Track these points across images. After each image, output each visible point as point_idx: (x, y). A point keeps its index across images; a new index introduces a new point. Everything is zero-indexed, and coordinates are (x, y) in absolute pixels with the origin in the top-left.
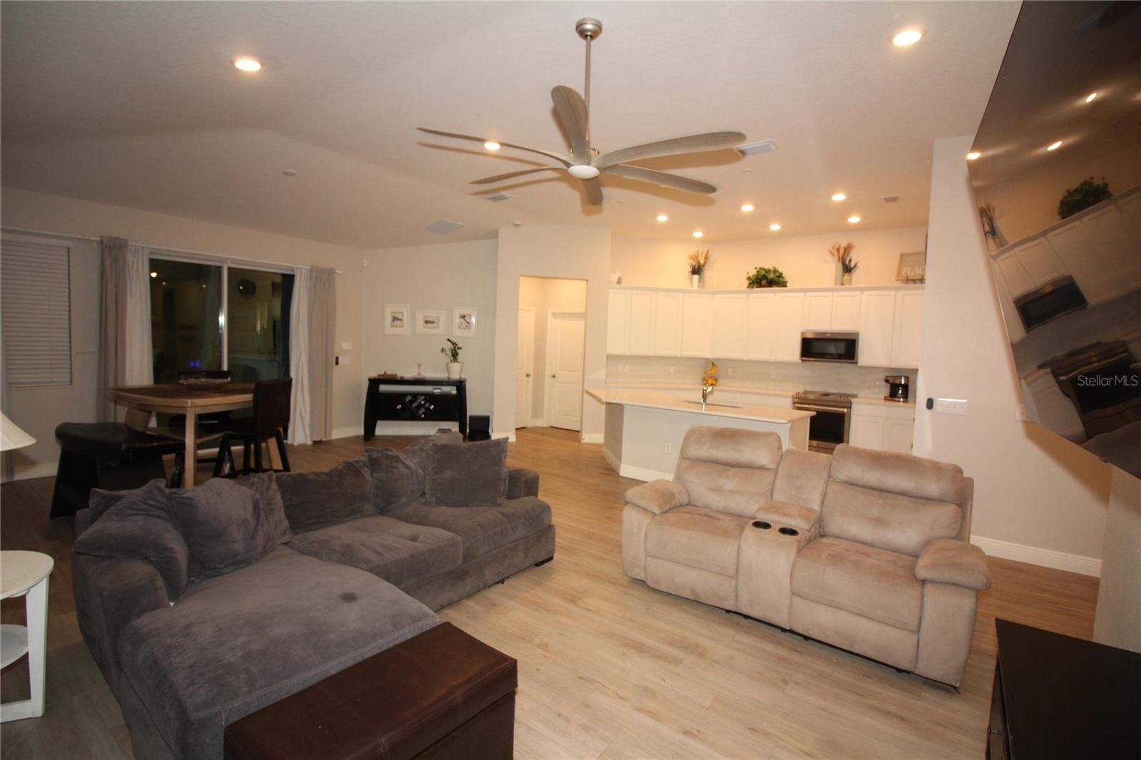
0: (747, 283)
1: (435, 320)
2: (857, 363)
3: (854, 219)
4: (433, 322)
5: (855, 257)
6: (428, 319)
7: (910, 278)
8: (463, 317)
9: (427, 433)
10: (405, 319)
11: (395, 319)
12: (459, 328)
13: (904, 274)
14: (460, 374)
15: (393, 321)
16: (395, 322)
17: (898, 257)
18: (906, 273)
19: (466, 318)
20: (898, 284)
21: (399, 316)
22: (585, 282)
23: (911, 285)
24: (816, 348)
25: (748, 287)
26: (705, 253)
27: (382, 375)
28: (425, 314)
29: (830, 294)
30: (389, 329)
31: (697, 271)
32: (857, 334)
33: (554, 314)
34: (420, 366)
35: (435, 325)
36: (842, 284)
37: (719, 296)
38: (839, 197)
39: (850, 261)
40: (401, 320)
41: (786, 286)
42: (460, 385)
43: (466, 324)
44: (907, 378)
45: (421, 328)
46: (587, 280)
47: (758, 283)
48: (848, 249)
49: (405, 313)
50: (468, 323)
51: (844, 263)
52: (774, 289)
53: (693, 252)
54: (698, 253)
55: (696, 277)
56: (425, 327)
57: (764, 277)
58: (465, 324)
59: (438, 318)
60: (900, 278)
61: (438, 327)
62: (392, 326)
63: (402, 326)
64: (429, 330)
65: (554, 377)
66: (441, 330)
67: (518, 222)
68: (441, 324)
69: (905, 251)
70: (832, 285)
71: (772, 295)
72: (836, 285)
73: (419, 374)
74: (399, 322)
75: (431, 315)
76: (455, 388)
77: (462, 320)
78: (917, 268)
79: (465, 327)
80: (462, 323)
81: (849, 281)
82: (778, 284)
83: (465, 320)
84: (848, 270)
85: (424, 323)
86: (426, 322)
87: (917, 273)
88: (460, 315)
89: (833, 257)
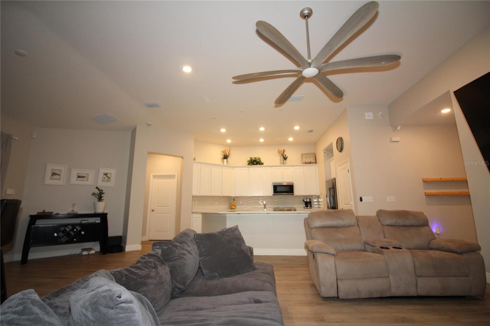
0: (247, 163)
1: (85, 175)
2: (293, 194)
4: (84, 177)
5: (287, 153)
6: (79, 175)
7: (306, 162)
8: (106, 174)
9: (73, 253)
10: (62, 175)
11: (54, 174)
12: (103, 181)
13: (304, 161)
14: (104, 209)
15: (53, 175)
16: (54, 176)
17: (300, 155)
18: (305, 160)
19: (108, 175)
20: (302, 164)
21: (58, 172)
22: (181, 159)
23: (306, 164)
24: (278, 189)
25: (248, 165)
26: (229, 150)
27: (41, 213)
28: (78, 172)
29: (281, 168)
30: (48, 181)
31: (226, 157)
32: (293, 183)
33: (154, 176)
34: (74, 205)
35: (85, 179)
36: (283, 164)
37: (236, 168)
39: (286, 156)
40: (59, 175)
41: (263, 165)
42: (104, 217)
43: (108, 179)
44: (310, 199)
45: (74, 180)
46: (182, 157)
47: (252, 163)
48: (284, 151)
49: (63, 172)
50: (109, 178)
51: (283, 156)
52: (258, 165)
53: (223, 149)
54: (226, 150)
55: (225, 160)
56: (77, 180)
57: (255, 161)
58: (107, 178)
59: (88, 174)
60: (303, 162)
61: (87, 180)
62: (51, 179)
63: (59, 179)
64: (80, 182)
65: (153, 211)
66: (90, 181)
67: (149, 123)
68: (90, 179)
69: (302, 153)
70: (279, 164)
71: (259, 168)
72: (281, 164)
73: (73, 211)
74: (57, 176)
75: (82, 172)
76: (99, 218)
77: (105, 176)
78: (308, 159)
79: (107, 181)
80: (105, 178)
81: (286, 163)
82: (260, 164)
83: (107, 177)
84: (285, 159)
85: (77, 177)
86: (79, 177)
87: (308, 160)
88: (104, 173)
89: (279, 154)
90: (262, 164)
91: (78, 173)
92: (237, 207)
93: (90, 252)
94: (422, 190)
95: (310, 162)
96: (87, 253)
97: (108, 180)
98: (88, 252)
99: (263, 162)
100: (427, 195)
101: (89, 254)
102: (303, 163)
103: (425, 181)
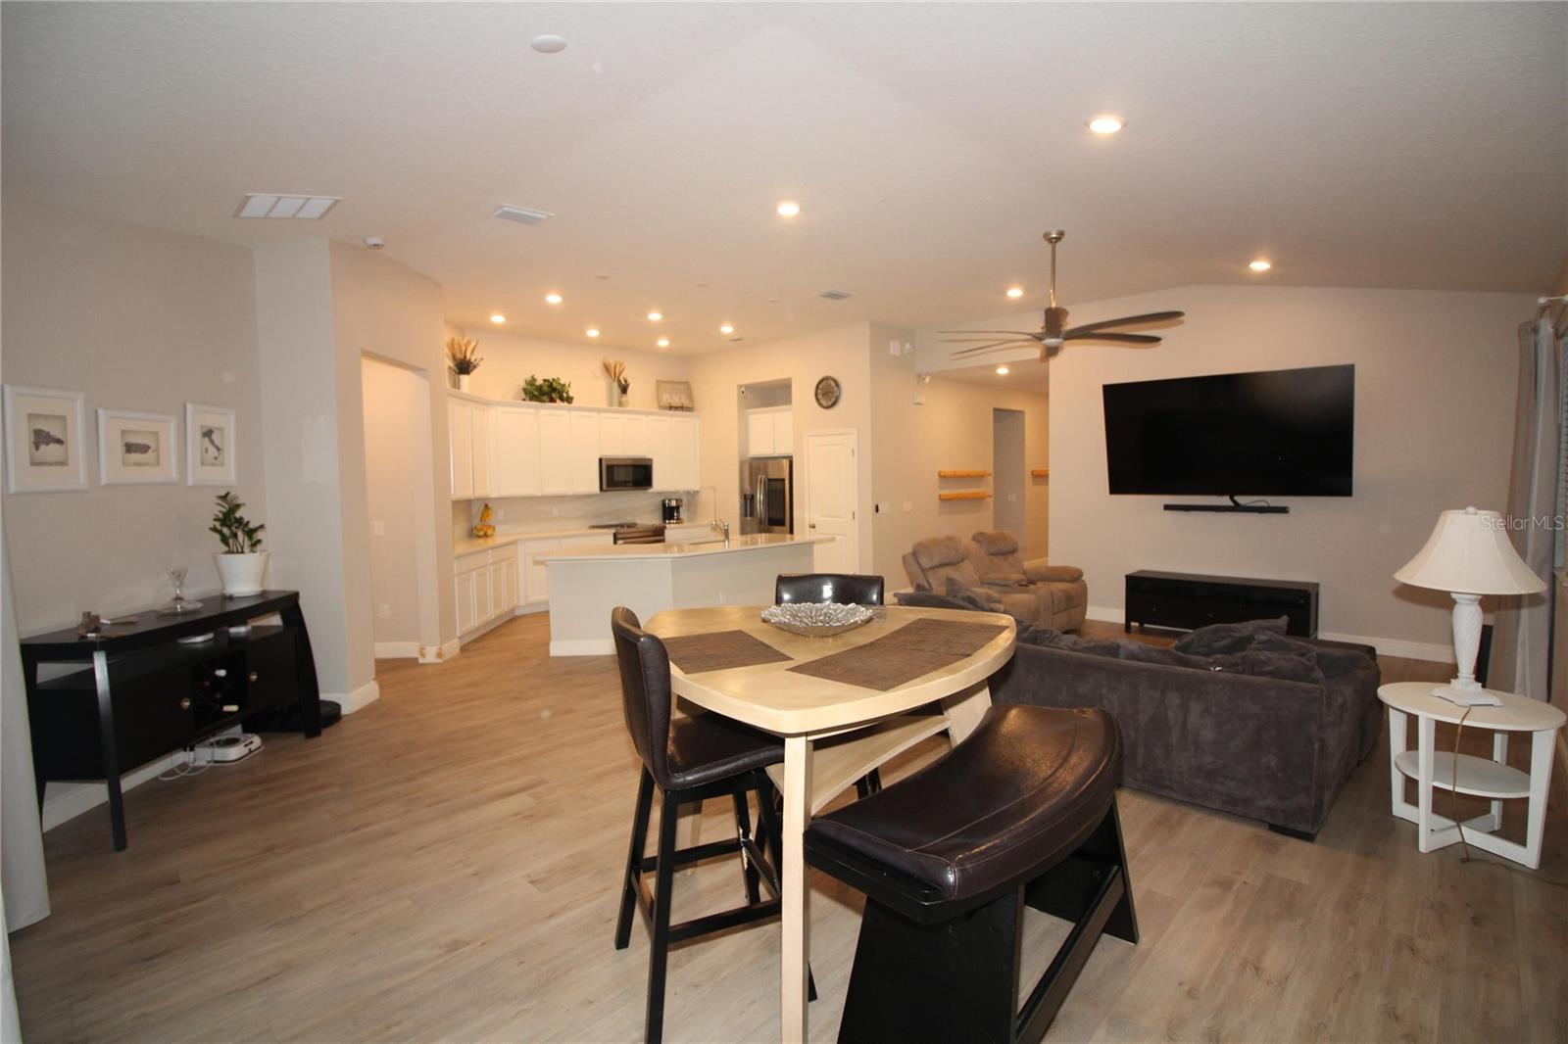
1: (148, 441)
3: (663, 343)
4: (145, 449)
5: (629, 374)
6: (130, 440)
7: (669, 405)
8: (208, 434)
10: (72, 438)
11: (41, 438)
12: (203, 463)
13: (663, 400)
15: (37, 445)
16: (43, 447)
17: (654, 385)
18: (667, 399)
19: (213, 437)
20: (656, 410)
21: (54, 430)
23: (672, 412)
28: (128, 426)
30: (24, 474)
31: (463, 368)
32: (649, 460)
35: (149, 456)
36: (621, 405)
38: (655, 317)
39: (626, 380)
40: (59, 442)
41: (572, 402)
42: (289, 606)
43: (216, 453)
45: (112, 466)
47: (538, 396)
48: (620, 369)
50: (218, 449)
51: (617, 381)
52: (557, 404)
55: (465, 379)
56: (123, 464)
57: (545, 388)
58: (213, 451)
59: (156, 434)
60: (661, 405)
61: (156, 463)
62: (33, 463)
63: (65, 463)
64: (134, 473)
66: (166, 467)
68: (163, 455)
69: (660, 378)
70: (606, 405)
74: (53, 447)
75: (140, 425)
76: (278, 616)
77: (207, 440)
78: (673, 397)
79: (214, 461)
80: (207, 450)
81: (627, 402)
82: (562, 399)
83: (212, 442)
84: (624, 389)
85: (124, 448)
86: (130, 448)
87: (676, 401)
88: (202, 427)
89: (606, 374)
90: (569, 400)
91: (124, 432)
92: (497, 528)
93: (251, 743)
94: (936, 491)
95: (680, 405)
96: (245, 751)
97: (216, 458)
98: (246, 746)
99: (571, 394)
100: (943, 500)
101: (251, 751)
102: (662, 408)
103: (945, 477)
